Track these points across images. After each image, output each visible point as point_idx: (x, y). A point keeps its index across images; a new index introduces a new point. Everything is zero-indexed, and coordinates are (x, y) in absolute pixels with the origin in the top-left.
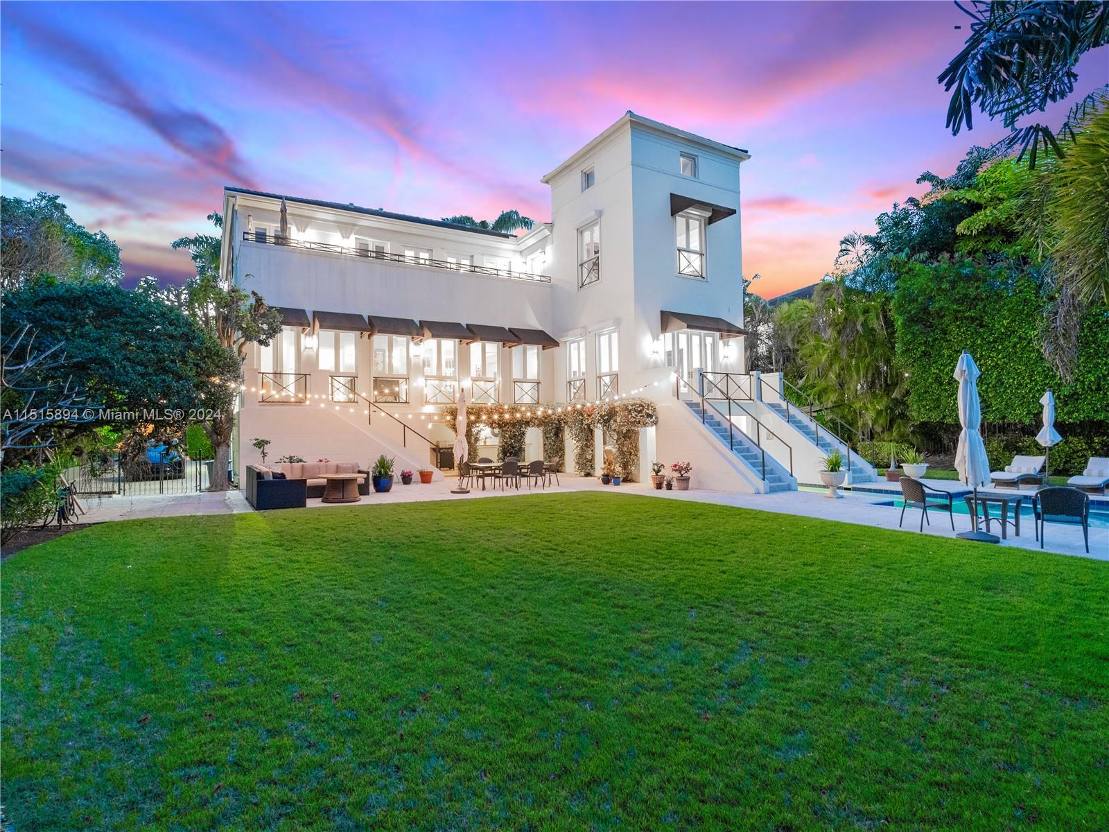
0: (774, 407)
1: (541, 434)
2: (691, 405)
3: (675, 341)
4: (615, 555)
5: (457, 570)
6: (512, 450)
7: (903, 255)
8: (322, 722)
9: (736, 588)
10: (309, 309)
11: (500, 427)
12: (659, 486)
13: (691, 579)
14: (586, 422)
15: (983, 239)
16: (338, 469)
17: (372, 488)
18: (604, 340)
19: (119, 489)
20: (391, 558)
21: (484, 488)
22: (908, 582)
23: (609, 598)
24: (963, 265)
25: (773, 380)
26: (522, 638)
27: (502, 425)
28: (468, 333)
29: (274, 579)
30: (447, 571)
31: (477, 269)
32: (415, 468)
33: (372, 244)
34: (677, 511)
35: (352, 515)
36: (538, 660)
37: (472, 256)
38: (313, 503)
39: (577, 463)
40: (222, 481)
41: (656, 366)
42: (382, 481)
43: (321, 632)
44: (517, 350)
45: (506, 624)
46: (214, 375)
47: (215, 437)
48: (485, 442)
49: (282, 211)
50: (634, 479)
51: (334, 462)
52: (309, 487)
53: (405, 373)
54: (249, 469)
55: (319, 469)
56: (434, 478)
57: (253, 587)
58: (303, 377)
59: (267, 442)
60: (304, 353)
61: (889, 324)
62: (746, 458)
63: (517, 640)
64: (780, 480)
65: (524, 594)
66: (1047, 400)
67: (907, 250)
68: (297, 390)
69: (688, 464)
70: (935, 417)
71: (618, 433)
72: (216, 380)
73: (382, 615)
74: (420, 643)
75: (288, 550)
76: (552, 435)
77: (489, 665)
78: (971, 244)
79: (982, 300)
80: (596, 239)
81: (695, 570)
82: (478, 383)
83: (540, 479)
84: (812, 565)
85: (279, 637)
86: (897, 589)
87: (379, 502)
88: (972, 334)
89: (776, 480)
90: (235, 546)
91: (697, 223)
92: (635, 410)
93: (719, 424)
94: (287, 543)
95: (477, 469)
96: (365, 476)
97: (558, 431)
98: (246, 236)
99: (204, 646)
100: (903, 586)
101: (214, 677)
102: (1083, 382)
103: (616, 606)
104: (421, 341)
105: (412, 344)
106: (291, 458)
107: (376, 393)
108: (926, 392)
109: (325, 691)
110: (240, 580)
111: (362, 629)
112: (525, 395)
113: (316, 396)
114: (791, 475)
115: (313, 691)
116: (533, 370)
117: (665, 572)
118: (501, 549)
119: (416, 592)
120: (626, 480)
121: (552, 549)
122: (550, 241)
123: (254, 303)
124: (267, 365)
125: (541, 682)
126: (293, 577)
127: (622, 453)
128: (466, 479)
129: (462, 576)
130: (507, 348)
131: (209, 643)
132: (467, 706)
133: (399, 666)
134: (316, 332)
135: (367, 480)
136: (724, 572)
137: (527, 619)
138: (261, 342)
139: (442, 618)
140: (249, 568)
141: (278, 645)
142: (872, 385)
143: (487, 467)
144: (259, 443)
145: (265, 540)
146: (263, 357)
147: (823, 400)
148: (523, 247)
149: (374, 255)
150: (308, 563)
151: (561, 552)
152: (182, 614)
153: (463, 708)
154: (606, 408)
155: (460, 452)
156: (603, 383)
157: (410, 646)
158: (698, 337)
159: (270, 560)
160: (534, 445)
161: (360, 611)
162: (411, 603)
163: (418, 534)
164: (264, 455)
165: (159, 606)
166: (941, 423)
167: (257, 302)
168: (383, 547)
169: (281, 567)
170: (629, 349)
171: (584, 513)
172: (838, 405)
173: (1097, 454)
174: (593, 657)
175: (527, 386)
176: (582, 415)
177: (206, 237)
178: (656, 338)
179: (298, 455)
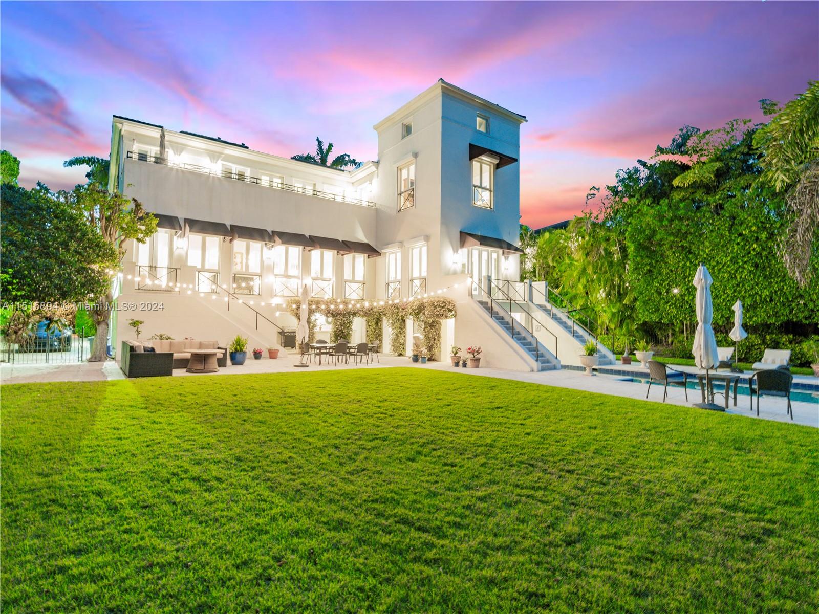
0: (541, 307)
1: (365, 323)
2: (482, 303)
3: (470, 255)
4: (436, 419)
5: (303, 432)
6: (342, 334)
7: (634, 200)
8: (171, 596)
9: (543, 448)
10: (181, 215)
11: (333, 316)
12: (457, 365)
13: (503, 440)
14: (400, 314)
15: (691, 190)
16: (201, 345)
17: (229, 362)
18: (416, 252)
19: (9, 359)
20: (245, 421)
21: (320, 363)
22: (676, 444)
23: (439, 457)
24: (678, 208)
25: (540, 287)
26: (369, 497)
27: (334, 314)
28: (311, 242)
29: (137, 439)
30: (294, 432)
31: (318, 194)
32: (264, 347)
33: (235, 168)
34: (477, 384)
35: (211, 382)
36: (387, 519)
37: (315, 184)
38: (178, 373)
39: (393, 346)
40: (101, 354)
41: (455, 273)
42: (236, 356)
43: (176, 492)
44: (348, 257)
45: (351, 482)
46: (94, 262)
47: (96, 317)
48: (320, 328)
49: (161, 137)
50: (436, 358)
51: (198, 339)
52: (175, 360)
53: (259, 272)
54: (124, 343)
55: (185, 345)
56: (279, 355)
57: (114, 446)
58: (174, 272)
59: (141, 323)
60: (176, 252)
61: (623, 249)
62: (524, 344)
63: (365, 498)
64: (548, 362)
65: (365, 454)
66: (737, 307)
67: (637, 196)
68: (169, 280)
69: (479, 348)
70: (655, 318)
71: (425, 323)
72: (95, 267)
73: (236, 474)
74: (273, 503)
75: (152, 412)
76: (373, 323)
77: (341, 525)
78: (683, 194)
79: (691, 234)
80: (412, 177)
81: (504, 432)
82: (316, 282)
83: (364, 357)
84: (595, 428)
85: (135, 498)
86: (669, 449)
87: (234, 373)
88: (683, 258)
89: (546, 362)
90: (103, 409)
91: (488, 167)
92: (439, 306)
93: (502, 318)
94: (153, 407)
95: (315, 348)
96: (224, 351)
97: (378, 321)
98: (130, 155)
99: (55, 508)
100: (674, 447)
101: (59, 544)
102: (760, 296)
103: (446, 464)
104: (273, 246)
105: (265, 249)
106: (161, 336)
107: (235, 286)
108: (649, 300)
109: (177, 558)
110: (104, 440)
111: (218, 489)
112: (353, 293)
113: (185, 286)
114: (556, 358)
115: (162, 559)
116: (360, 274)
117: (481, 434)
118: (339, 413)
119: (267, 452)
120: (430, 359)
121: (382, 413)
122: (375, 176)
123: (134, 208)
124: (143, 259)
125: (392, 543)
126: (154, 438)
127: (427, 338)
128: (305, 357)
129: (308, 436)
130: (340, 256)
131: (62, 505)
132: (324, 573)
133: (253, 528)
134: (186, 235)
135: (225, 354)
136: (528, 434)
137: (370, 478)
138: (139, 240)
139: (293, 477)
140: (114, 429)
141: (132, 507)
142: (609, 294)
143: (323, 347)
144: (134, 323)
145: (132, 403)
146: (141, 252)
147: (574, 303)
148: (354, 179)
149: (237, 177)
150: (170, 424)
151: (391, 416)
152: (40, 474)
153: (319, 574)
154: (417, 303)
155: (302, 335)
156: (414, 285)
157: (264, 505)
158: (486, 253)
159: (134, 422)
160: (359, 332)
161: (215, 470)
162: (264, 462)
163: (268, 399)
164: (138, 332)
165: (17, 466)
166: (659, 322)
167: (136, 206)
168: (237, 411)
169: (143, 428)
170: (435, 260)
171: (404, 384)
172: (584, 308)
173: (768, 347)
174: (436, 515)
175: (355, 286)
176: (398, 309)
177: (98, 159)
178: (456, 251)
179: (167, 333)
